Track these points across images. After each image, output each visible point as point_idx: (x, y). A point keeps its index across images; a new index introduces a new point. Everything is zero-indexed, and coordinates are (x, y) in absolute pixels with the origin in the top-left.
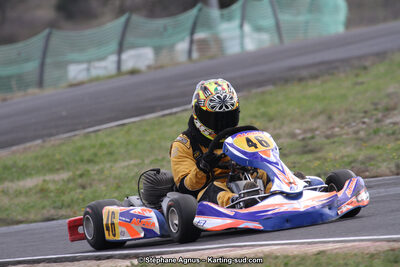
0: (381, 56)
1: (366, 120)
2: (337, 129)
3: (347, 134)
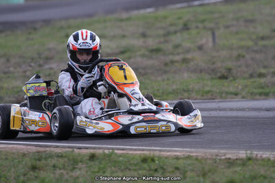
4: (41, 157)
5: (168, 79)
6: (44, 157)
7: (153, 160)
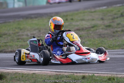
4: (58, 77)
5: (115, 39)
6: (60, 77)
7: (114, 79)
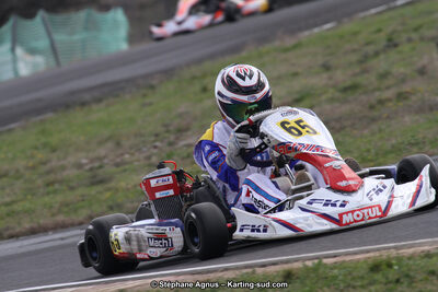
0: (168, 73)
1: (157, 144)
2: (127, 156)
3: (138, 160)
